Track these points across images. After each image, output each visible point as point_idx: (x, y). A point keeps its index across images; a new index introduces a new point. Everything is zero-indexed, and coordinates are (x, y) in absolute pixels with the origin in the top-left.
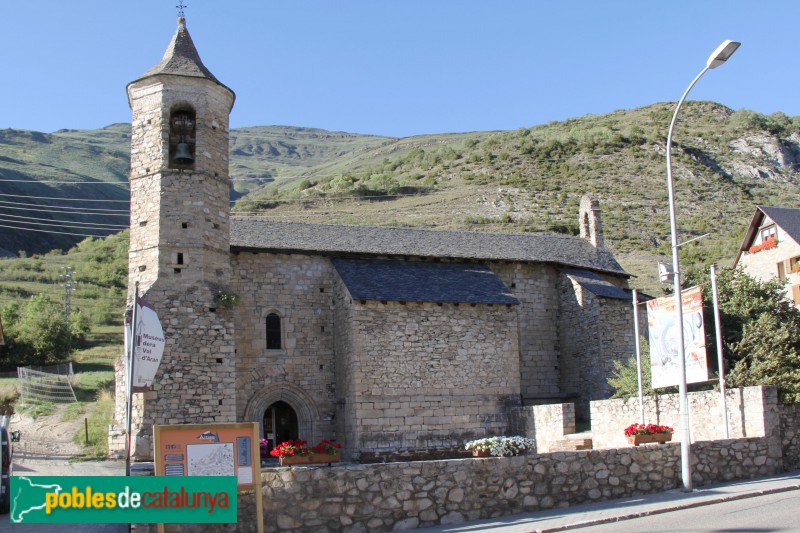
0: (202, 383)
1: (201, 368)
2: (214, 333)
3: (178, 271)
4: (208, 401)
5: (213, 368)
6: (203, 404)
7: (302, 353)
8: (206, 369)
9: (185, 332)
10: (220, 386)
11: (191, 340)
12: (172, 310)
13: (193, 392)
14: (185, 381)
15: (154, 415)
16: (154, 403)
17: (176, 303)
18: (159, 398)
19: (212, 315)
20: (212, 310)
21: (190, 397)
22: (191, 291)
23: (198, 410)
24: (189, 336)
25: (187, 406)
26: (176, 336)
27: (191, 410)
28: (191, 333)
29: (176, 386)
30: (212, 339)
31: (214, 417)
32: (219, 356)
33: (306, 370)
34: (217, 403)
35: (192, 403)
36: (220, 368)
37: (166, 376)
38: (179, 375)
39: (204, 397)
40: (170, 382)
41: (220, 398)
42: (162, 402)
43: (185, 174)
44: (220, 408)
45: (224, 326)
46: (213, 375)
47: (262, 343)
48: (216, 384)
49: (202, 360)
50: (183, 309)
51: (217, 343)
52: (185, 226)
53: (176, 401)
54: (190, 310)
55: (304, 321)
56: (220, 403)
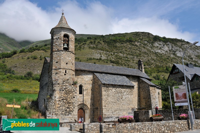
0: (70, 103)
1: (70, 99)
2: (73, 90)
3: (65, 75)
4: (71, 107)
5: (73, 99)
6: (70, 108)
7: (87, 96)
8: (71, 99)
9: (66, 90)
10: (74, 104)
11: (68, 92)
12: (64, 84)
13: (68, 105)
14: (66, 102)
15: (59, 111)
16: (59, 108)
17: (65, 82)
18: (60, 106)
19: (73, 86)
20: (73, 85)
21: (67, 106)
22: (68, 80)
23: (69, 110)
24: (67, 91)
25: (67, 109)
26: (64, 91)
27: (68, 110)
28: (68, 90)
29: (64, 103)
30: (72, 92)
31: (72, 111)
32: (74, 96)
33: (88, 100)
34: (73, 108)
35: (68, 108)
36: (74, 99)
37: (62, 101)
38: (65, 101)
39: (70, 106)
40: (63, 102)
41: (74, 106)
42: (61, 107)
43: (67, 51)
44: (74, 109)
45: (75, 89)
46: (72, 101)
47: (78, 93)
48: (73, 103)
49: (70, 97)
50: (66, 84)
51: (74, 93)
52: (67, 64)
53: (64, 107)
54: (68, 84)
55: (87, 88)
56: (74, 108)
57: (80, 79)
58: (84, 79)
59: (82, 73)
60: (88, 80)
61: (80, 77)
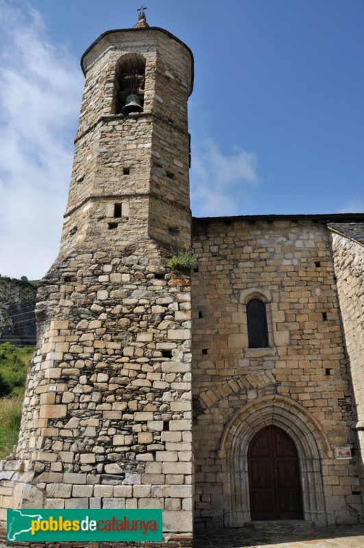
0: (137, 392)
1: (137, 367)
2: (160, 310)
3: (113, 226)
4: (145, 422)
5: (156, 366)
6: (137, 428)
7: (298, 352)
8: (145, 368)
9: (116, 310)
10: (166, 396)
11: (124, 321)
12: (102, 278)
13: (122, 406)
14: (112, 387)
15: (58, 446)
16: (60, 424)
17: (108, 268)
18: (68, 417)
19: (158, 283)
20: (159, 276)
21: (117, 416)
22: (128, 252)
23: (128, 440)
24: (123, 315)
25: (112, 431)
26: (103, 316)
27: (118, 440)
28: (125, 310)
29: (96, 397)
30: (157, 317)
31: (154, 452)
32: (166, 346)
33: (307, 378)
34: (159, 426)
35: (120, 425)
36: (166, 365)
37: (83, 379)
38: (103, 377)
39: (139, 417)
40: (88, 389)
41: (166, 416)
42: (73, 422)
44: (165, 436)
45: (175, 299)
46: (156, 377)
47: (243, 339)
48: (160, 393)
49: (139, 352)
50: (116, 278)
51: (163, 325)
52: (126, 171)
53: (94, 421)
54: (126, 277)
55: (297, 306)
56: (166, 427)
57: (248, 264)
58: (269, 262)
59: (259, 233)
60: (296, 263)
61: (246, 256)
